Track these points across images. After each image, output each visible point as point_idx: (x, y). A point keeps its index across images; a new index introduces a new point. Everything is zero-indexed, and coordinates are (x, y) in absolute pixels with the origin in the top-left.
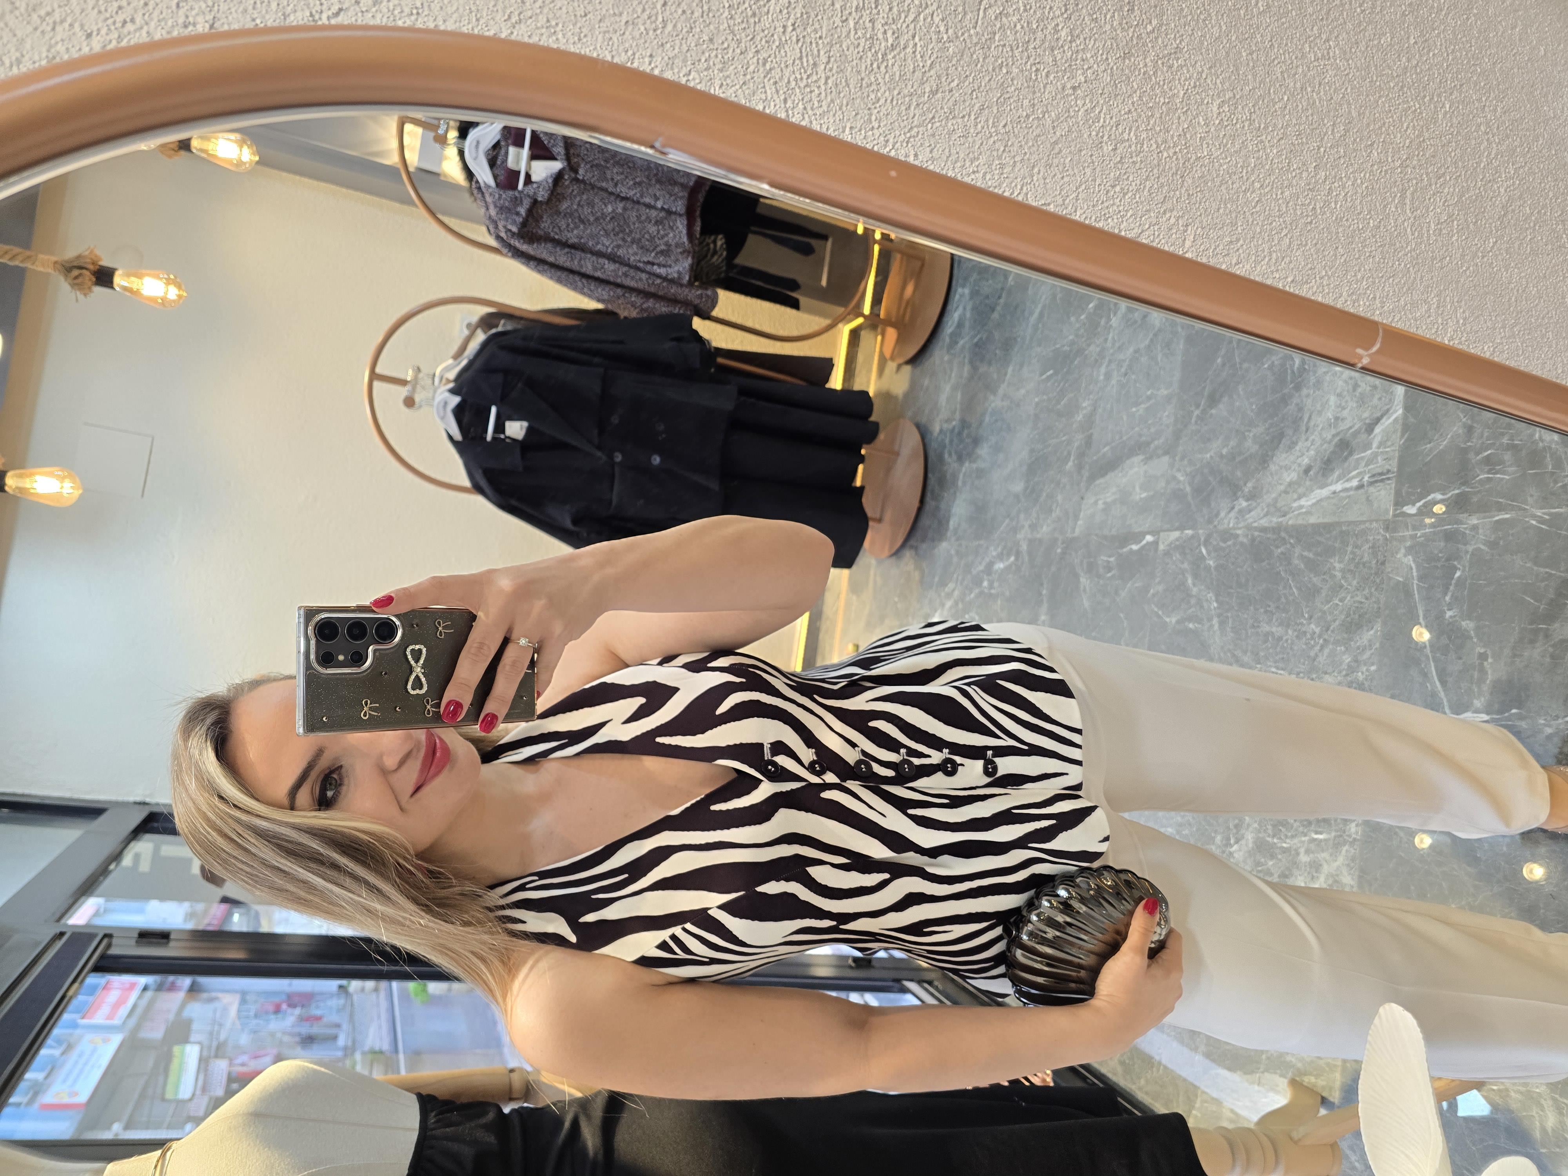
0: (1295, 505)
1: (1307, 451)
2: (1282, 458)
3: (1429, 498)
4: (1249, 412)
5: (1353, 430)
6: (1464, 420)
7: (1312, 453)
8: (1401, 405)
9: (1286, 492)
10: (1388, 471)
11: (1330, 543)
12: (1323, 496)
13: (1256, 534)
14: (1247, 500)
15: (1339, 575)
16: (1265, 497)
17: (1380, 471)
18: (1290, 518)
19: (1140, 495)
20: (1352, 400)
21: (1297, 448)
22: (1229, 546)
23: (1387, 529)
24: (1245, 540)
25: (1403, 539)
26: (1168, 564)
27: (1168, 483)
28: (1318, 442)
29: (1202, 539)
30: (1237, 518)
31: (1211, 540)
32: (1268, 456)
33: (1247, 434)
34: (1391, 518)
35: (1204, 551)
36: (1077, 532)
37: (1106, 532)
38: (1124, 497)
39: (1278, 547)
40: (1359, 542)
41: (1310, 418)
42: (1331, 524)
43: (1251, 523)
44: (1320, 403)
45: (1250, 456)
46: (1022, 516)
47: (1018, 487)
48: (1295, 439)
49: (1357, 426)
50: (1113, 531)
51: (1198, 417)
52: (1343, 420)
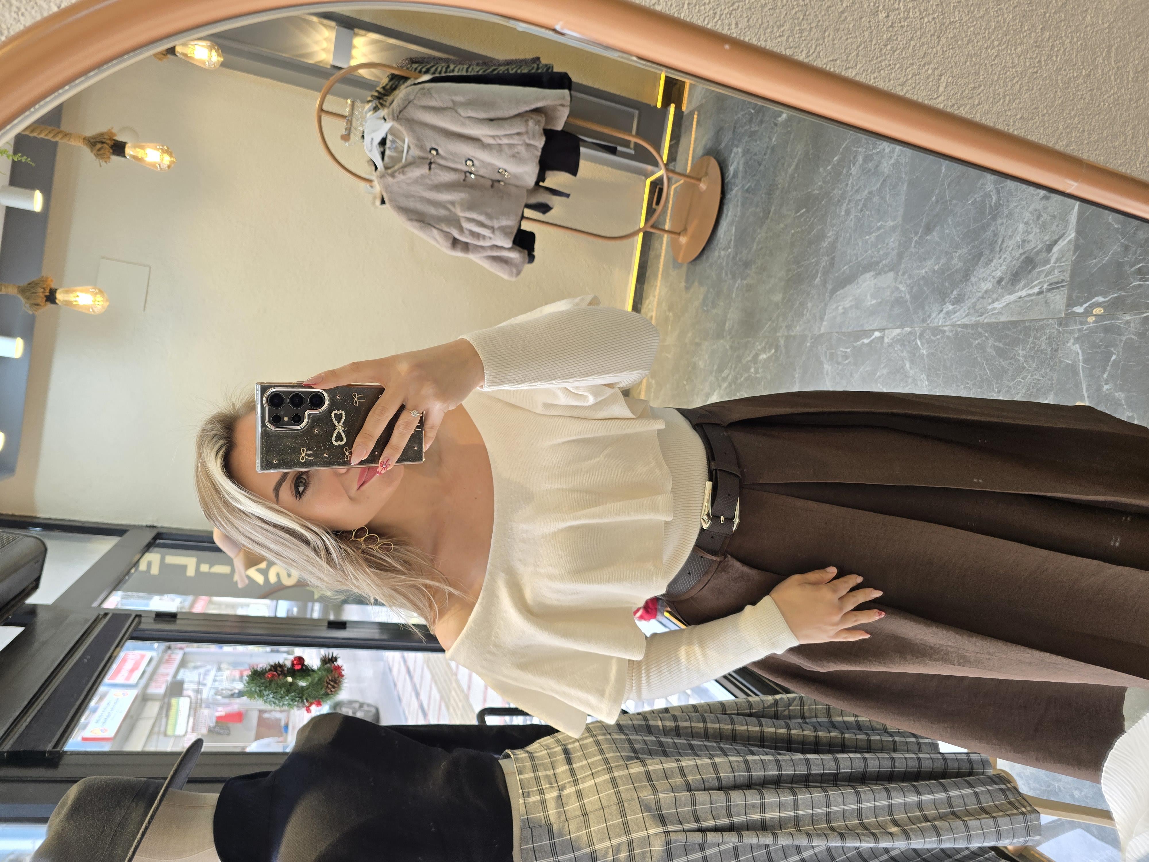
0: (990, 307)
1: (1000, 267)
2: (980, 272)
3: (1093, 300)
4: (956, 238)
5: (1036, 250)
6: (1122, 241)
7: (1004, 268)
8: (1074, 229)
9: (983, 298)
10: (1063, 281)
11: (1015, 336)
12: (1011, 300)
13: (959, 329)
14: (953, 304)
15: (1022, 359)
16: (967, 302)
17: (1056, 280)
18: (986, 318)
19: (870, 302)
20: (1036, 227)
21: (993, 264)
22: (938, 339)
23: (1060, 324)
24: (951, 335)
25: (1072, 332)
26: (891, 353)
27: (892, 292)
28: (1009, 259)
29: (918, 334)
30: (944, 318)
31: (925, 335)
32: (970, 270)
33: (954, 254)
34: (1063, 316)
35: (919, 343)
36: (822, 331)
37: (844, 330)
38: (858, 304)
39: (975, 339)
40: (1039, 335)
41: (1003, 241)
42: (1017, 321)
43: (956, 322)
44: (1011, 230)
45: (956, 271)
46: (781, 319)
47: (778, 297)
48: (991, 257)
49: (1039, 247)
50: (850, 329)
51: (917, 242)
52: (1029, 242)
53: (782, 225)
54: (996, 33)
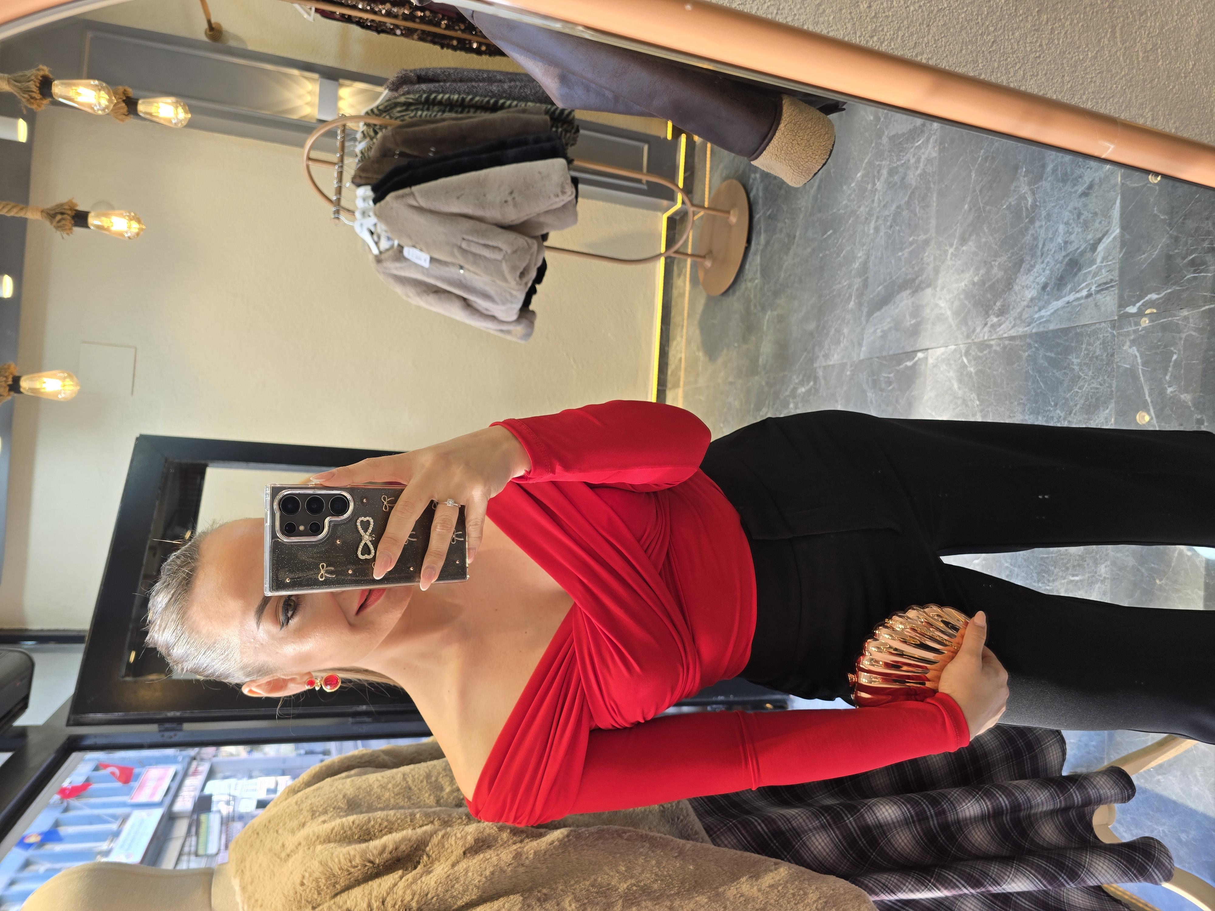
0: (1036, 316)
1: (1044, 272)
2: (1023, 279)
3: (1146, 299)
4: (994, 246)
5: (1080, 250)
6: (1171, 232)
7: (1048, 272)
8: (1118, 226)
9: (1028, 306)
10: (1112, 280)
11: (1067, 344)
12: (1059, 306)
13: (1007, 342)
14: (998, 316)
15: (1076, 368)
16: (1012, 312)
17: (1105, 280)
18: (1033, 328)
19: (910, 321)
20: (1077, 226)
21: (1035, 270)
22: (986, 354)
23: (1113, 327)
24: (998, 348)
25: (1128, 334)
26: (936, 374)
27: (932, 309)
28: (1052, 263)
29: (963, 351)
30: (990, 331)
31: (970, 351)
32: (1012, 279)
33: (993, 263)
34: (1116, 318)
35: (964, 360)
36: (862, 356)
37: (884, 354)
38: (897, 325)
39: (1024, 351)
40: (1092, 341)
41: (1044, 245)
42: (1068, 329)
43: (1002, 335)
44: (1051, 232)
45: (998, 281)
46: (817, 348)
48: (1032, 263)
49: (1082, 248)
50: (891, 353)
51: (952, 254)
52: (1071, 243)
53: (809, 250)
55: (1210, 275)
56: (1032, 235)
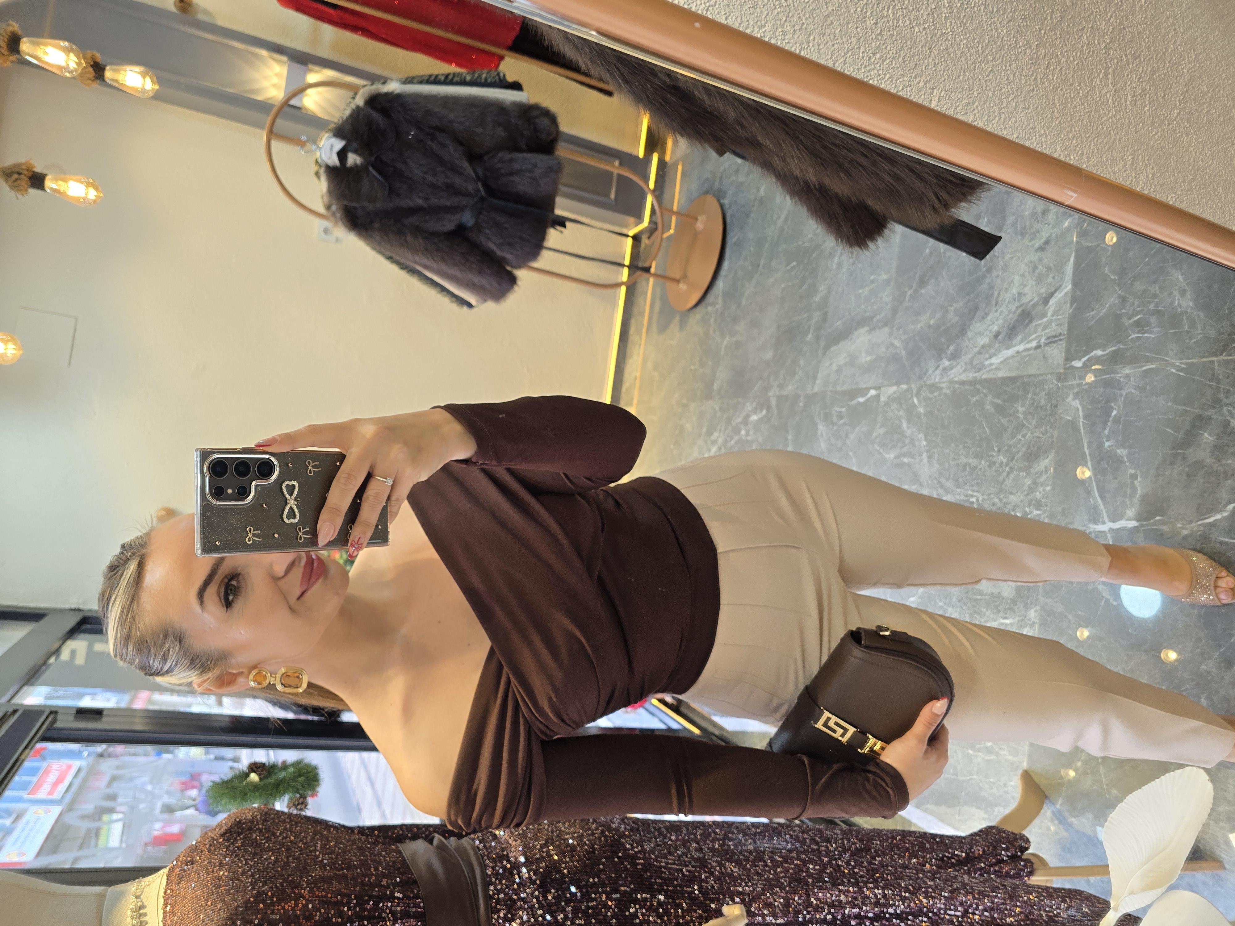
0: (987, 362)
1: (997, 320)
2: (977, 326)
3: (1092, 354)
4: (951, 291)
5: (1033, 302)
6: (1120, 292)
7: (1001, 321)
8: (1070, 281)
9: (980, 353)
10: (1060, 334)
11: (1015, 392)
12: (1009, 355)
13: (957, 386)
14: (950, 360)
15: (1021, 416)
16: (963, 357)
17: (1054, 334)
18: (984, 373)
19: (865, 359)
20: (1032, 279)
21: (989, 318)
22: (936, 397)
23: (1059, 379)
24: (948, 392)
25: (1071, 387)
26: (887, 412)
27: (887, 348)
28: (1006, 312)
29: (914, 392)
30: (941, 374)
31: (921, 392)
32: (966, 325)
33: (949, 308)
34: (1062, 371)
35: (916, 401)
36: (816, 389)
37: (839, 388)
38: (852, 361)
39: (973, 396)
40: (1037, 391)
41: (999, 294)
42: (1016, 377)
43: (953, 378)
44: (1007, 282)
45: (952, 326)
46: (772, 378)
47: (768, 355)
48: (987, 311)
49: (1035, 300)
50: (845, 388)
51: (911, 296)
52: (1025, 295)
53: (772, 280)
54: (990, 47)
55: (1153, 336)
56: (989, 284)
